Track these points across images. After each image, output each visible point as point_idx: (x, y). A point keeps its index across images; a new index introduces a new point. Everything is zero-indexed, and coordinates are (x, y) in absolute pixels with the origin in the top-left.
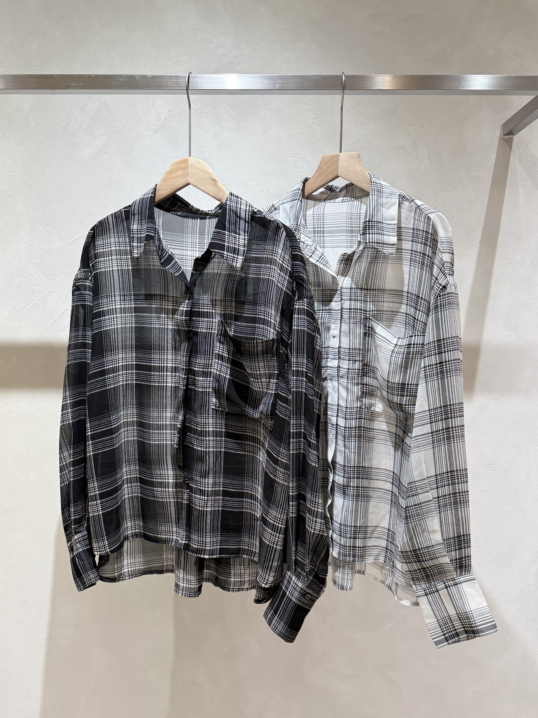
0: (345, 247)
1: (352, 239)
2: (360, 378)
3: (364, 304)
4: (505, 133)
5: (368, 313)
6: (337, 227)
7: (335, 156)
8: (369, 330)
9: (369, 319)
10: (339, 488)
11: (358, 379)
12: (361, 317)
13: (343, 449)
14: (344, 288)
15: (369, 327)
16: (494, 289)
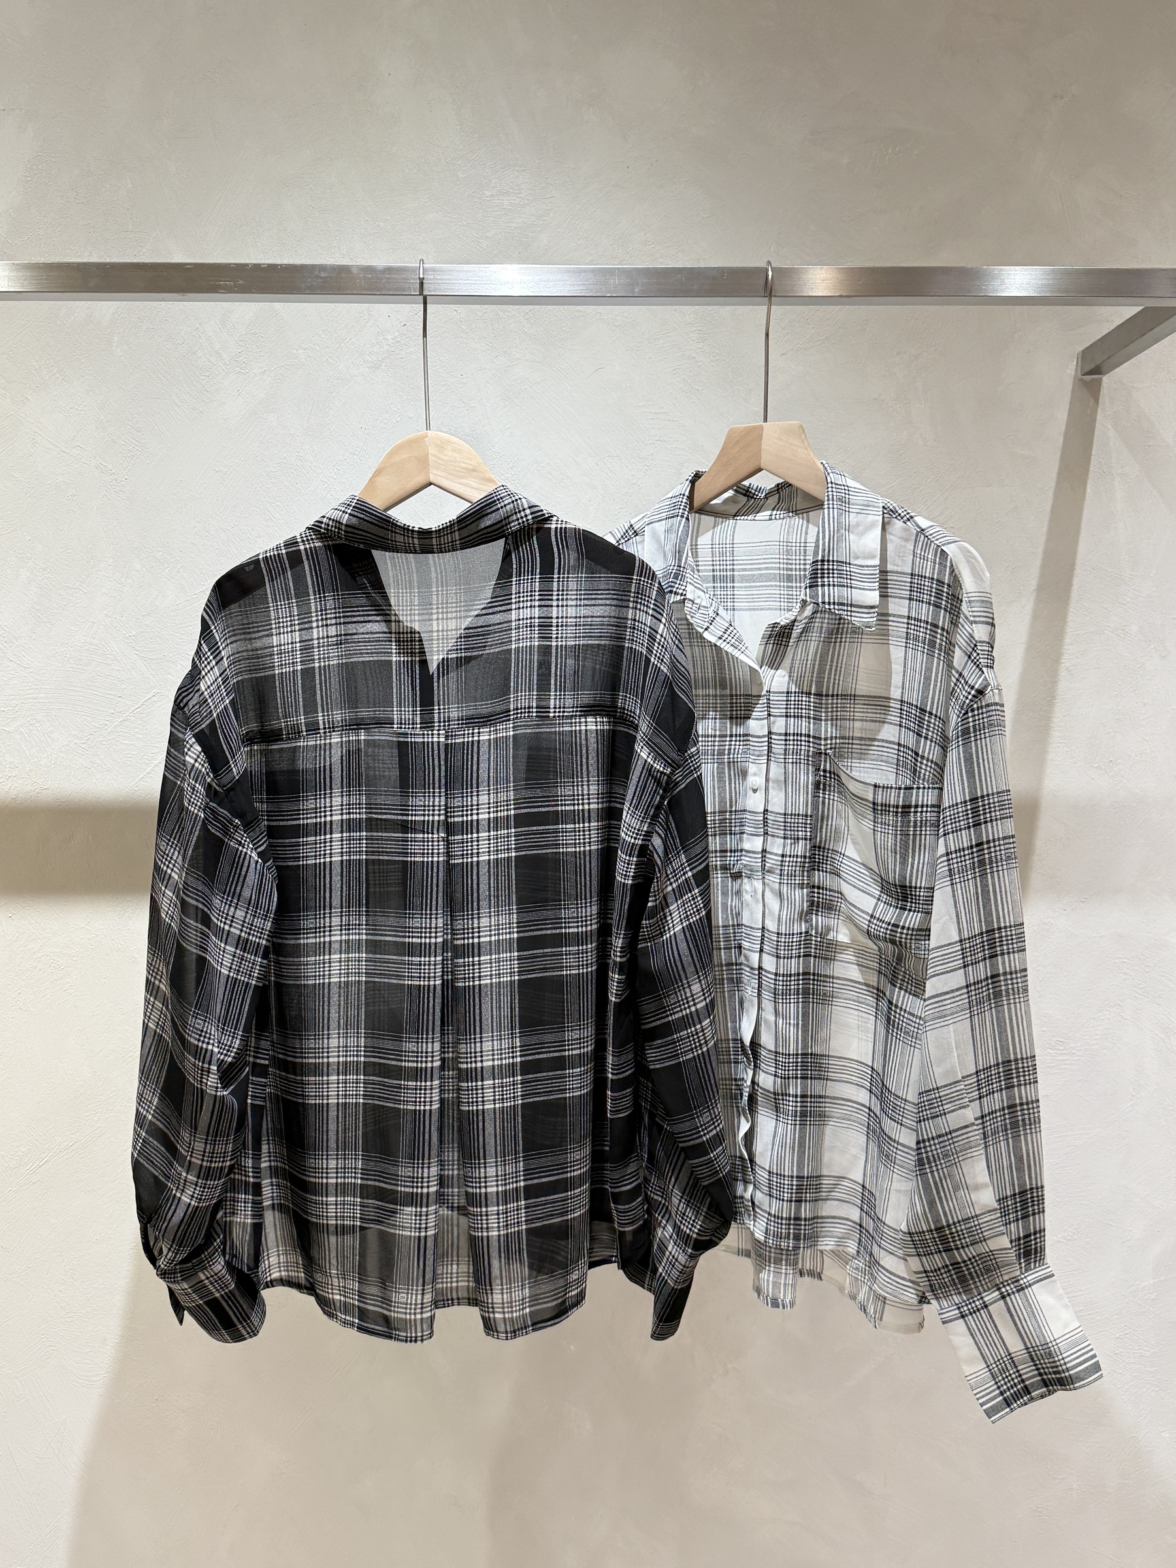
0: (776, 609)
1: (791, 593)
2: (806, 874)
3: (814, 724)
4: (1087, 369)
5: (823, 742)
6: (759, 569)
7: (755, 428)
8: (825, 776)
9: (826, 754)
10: (766, 1097)
11: (803, 876)
12: (809, 751)
13: (773, 1018)
14: (774, 692)
15: (825, 771)
16: (1064, 685)
